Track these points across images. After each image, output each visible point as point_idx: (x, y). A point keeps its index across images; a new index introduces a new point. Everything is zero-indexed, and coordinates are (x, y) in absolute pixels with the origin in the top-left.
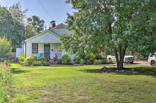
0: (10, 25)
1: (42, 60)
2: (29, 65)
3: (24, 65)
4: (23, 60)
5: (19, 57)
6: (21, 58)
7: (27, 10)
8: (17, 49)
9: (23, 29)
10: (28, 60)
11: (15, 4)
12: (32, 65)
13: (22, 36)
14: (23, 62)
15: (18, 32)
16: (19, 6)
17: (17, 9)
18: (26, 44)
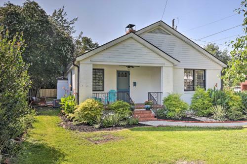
0: (45, 37)
1: (121, 110)
2: (88, 124)
3: (74, 123)
4: (71, 110)
5: (62, 100)
6: (66, 104)
7: (76, 20)
8: (58, 84)
9: (70, 45)
10: (85, 109)
11: (57, 11)
12: (97, 126)
13: (69, 57)
14: (72, 115)
15: (61, 50)
16: (63, 14)
17: (61, 19)
18: (78, 67)
